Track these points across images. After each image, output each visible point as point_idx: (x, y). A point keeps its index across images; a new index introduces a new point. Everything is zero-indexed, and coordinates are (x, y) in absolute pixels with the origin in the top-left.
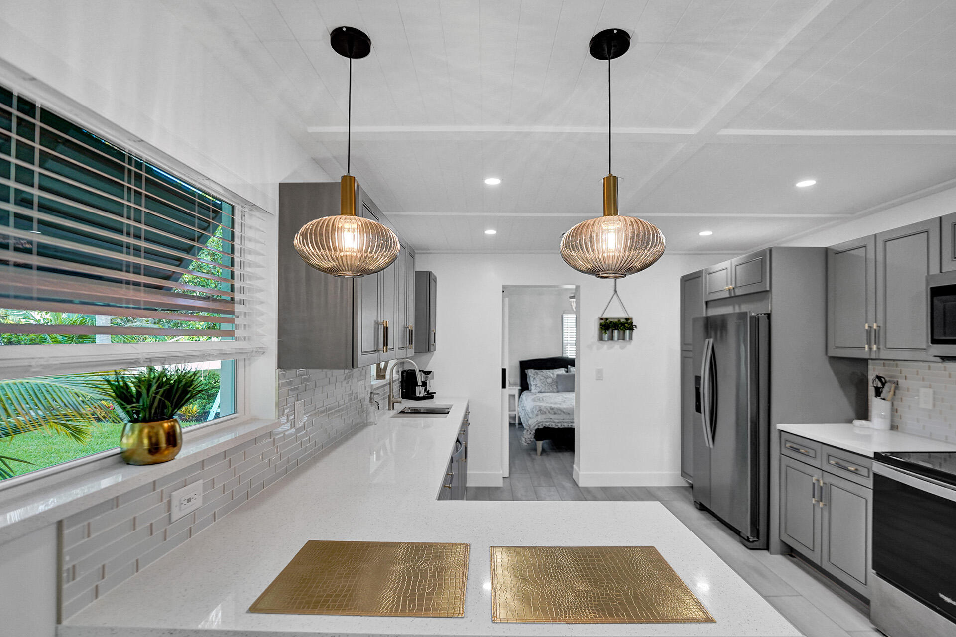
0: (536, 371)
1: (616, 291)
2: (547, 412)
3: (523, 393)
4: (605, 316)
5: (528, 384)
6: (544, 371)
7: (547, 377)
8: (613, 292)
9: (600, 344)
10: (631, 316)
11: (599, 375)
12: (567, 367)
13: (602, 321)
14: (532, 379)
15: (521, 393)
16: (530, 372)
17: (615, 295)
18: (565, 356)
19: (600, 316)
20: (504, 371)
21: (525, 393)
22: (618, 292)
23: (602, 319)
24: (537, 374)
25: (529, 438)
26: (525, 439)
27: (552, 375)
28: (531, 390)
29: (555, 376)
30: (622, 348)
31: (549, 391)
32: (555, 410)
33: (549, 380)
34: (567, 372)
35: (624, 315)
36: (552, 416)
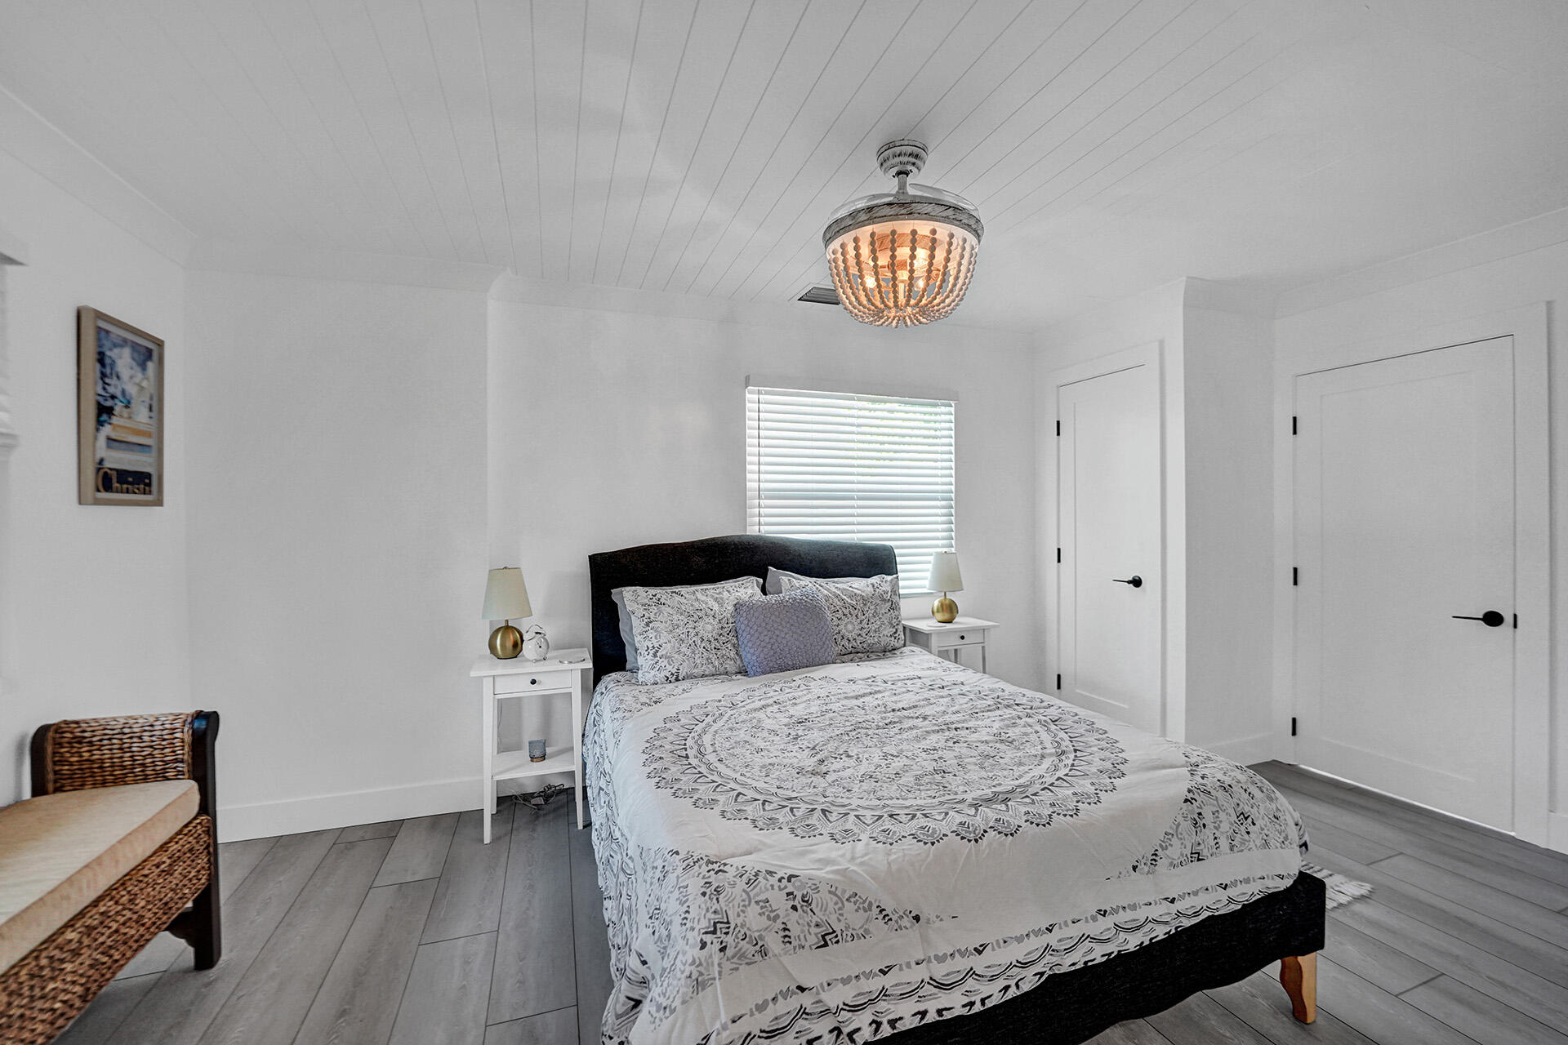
0: (652, 591)
2: (774, 943)
3: (601, 687)
5: (621, 646)
6: (684, 590)
7: (696, 616)
12: (763, 575)
14: (637, 625)
15: (597, 681)
16: (631, 599)
18: (752, 531)
21: (609, 679)
24: (659, 603)
27: (716, 607)
28: (633, 671)
29: (731, 608)
31: (709, 669)
32: (826, 910)
33: (708, 628)
34: (764, 591)
36: (810, 968)
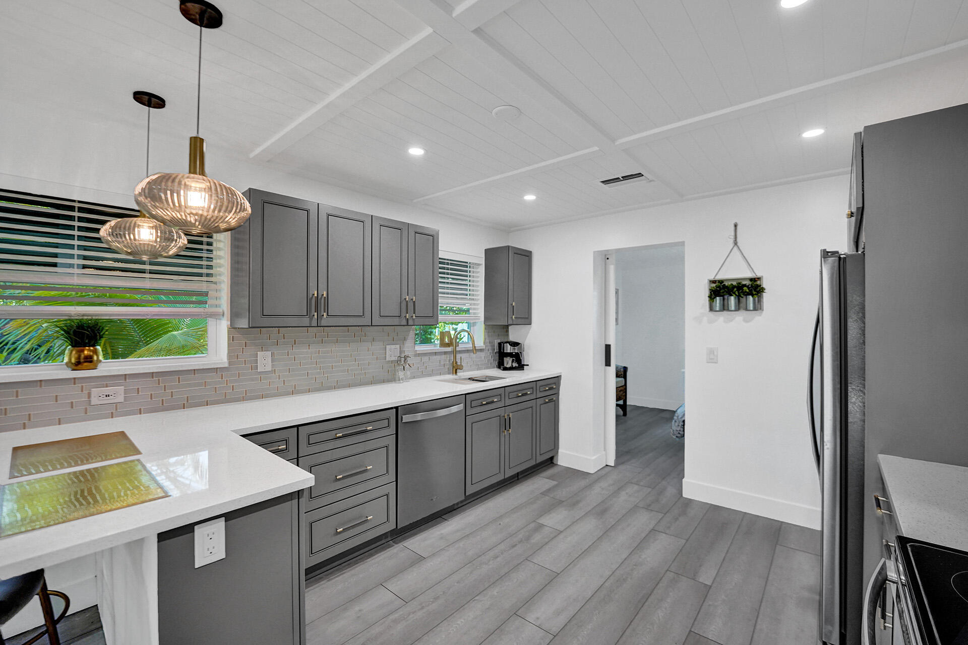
1: (736, 243)
4: (719, 277)
8: (731, 244)
9: (712, 314)
10: (759, 275)
11: (712, 357)
13: (714, 285)
17: (735, 248)
19: (712, 278)
20: (608, 347)
22: (738, 244)
23: (714, 282)
25: (677, 430)
26: (673, 430)
30: (746, 321)
35: (749, 275)
